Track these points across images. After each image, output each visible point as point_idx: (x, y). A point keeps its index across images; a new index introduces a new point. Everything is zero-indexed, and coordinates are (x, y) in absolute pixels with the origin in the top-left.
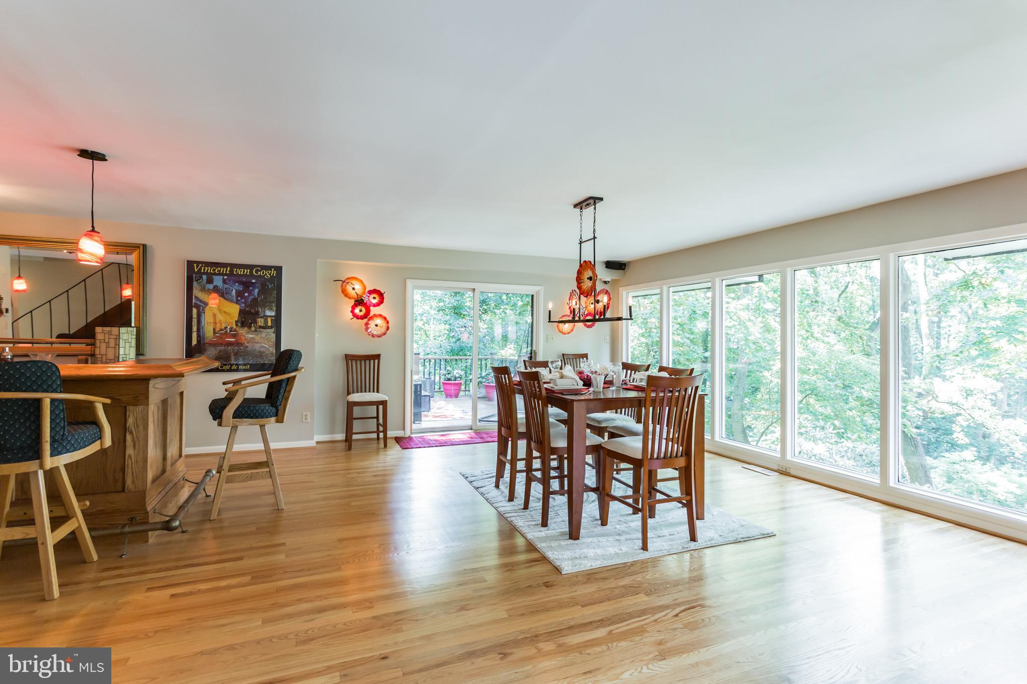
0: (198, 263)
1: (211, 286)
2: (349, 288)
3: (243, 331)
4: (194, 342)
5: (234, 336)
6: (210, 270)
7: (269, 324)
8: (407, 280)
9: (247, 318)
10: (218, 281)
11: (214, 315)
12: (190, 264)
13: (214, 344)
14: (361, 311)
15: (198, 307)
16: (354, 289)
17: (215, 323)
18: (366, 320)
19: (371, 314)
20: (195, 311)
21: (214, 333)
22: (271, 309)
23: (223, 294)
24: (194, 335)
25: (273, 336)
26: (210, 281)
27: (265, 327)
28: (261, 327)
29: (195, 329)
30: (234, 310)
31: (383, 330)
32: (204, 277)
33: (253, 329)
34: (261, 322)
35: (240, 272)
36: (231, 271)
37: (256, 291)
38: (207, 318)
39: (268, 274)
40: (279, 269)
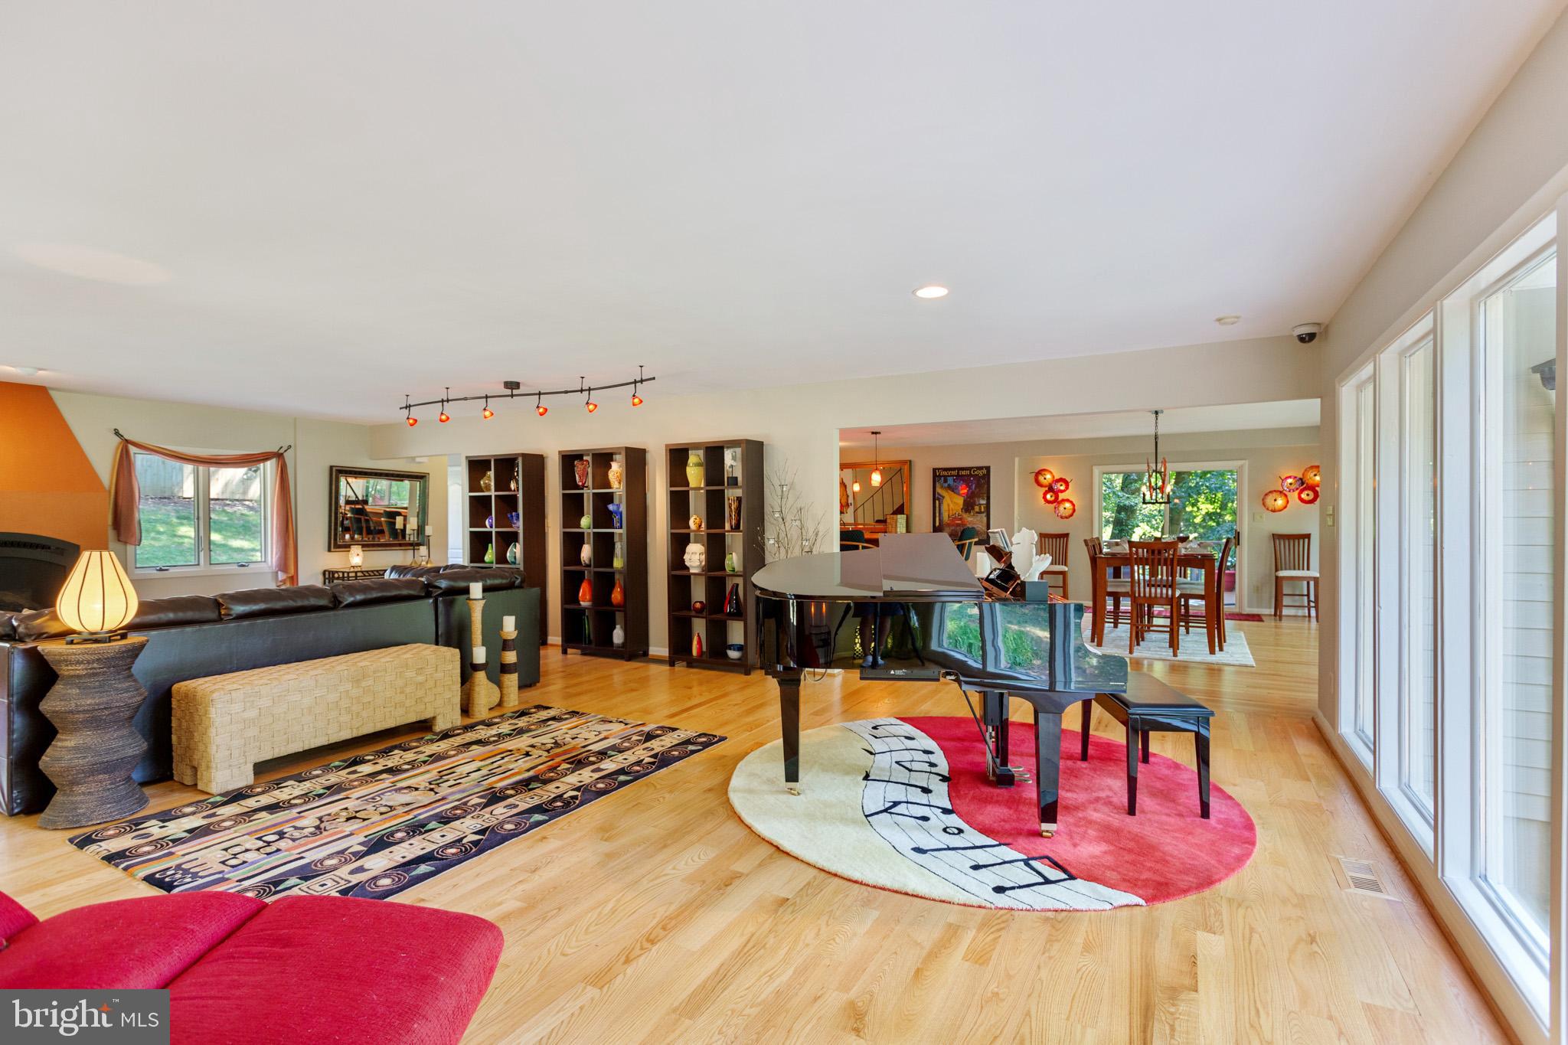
0: (939, 469)
1: (946, 485)
2: (1041, 478)
3: (965, 516)
4: (937, 524)
5: (961, 519)
6: (945, 473)
7: (983, 510)
8: (1094, 467)
9: (968, 507)
10: (950, 481)
11: (949, 505)
12: (934, 470)
13: (948, 525)
14: (1051, 496)
15: (939, 499)
16: (1045, 479)
17: (949, 510)
18: (1055, 504)
19: (1060, 499)
20: (937, 502)
21: (949, 517)
22: (983, 499)
23: (951, 488)
24: (937, 519)
25: (985, 519)
26: (945, 481)
27: (980, 512)
28: (977, 513)
29: (937, 515)
30: (960, 501)
31: (1071, 511)
32: (943, 478)
33: (972, 514)
34: (977, 509)
35: (964, 473)
36: (958, 473)
37: (974, 486)
38: (945, 507)
39: (981, 473)
40: (988, 468)
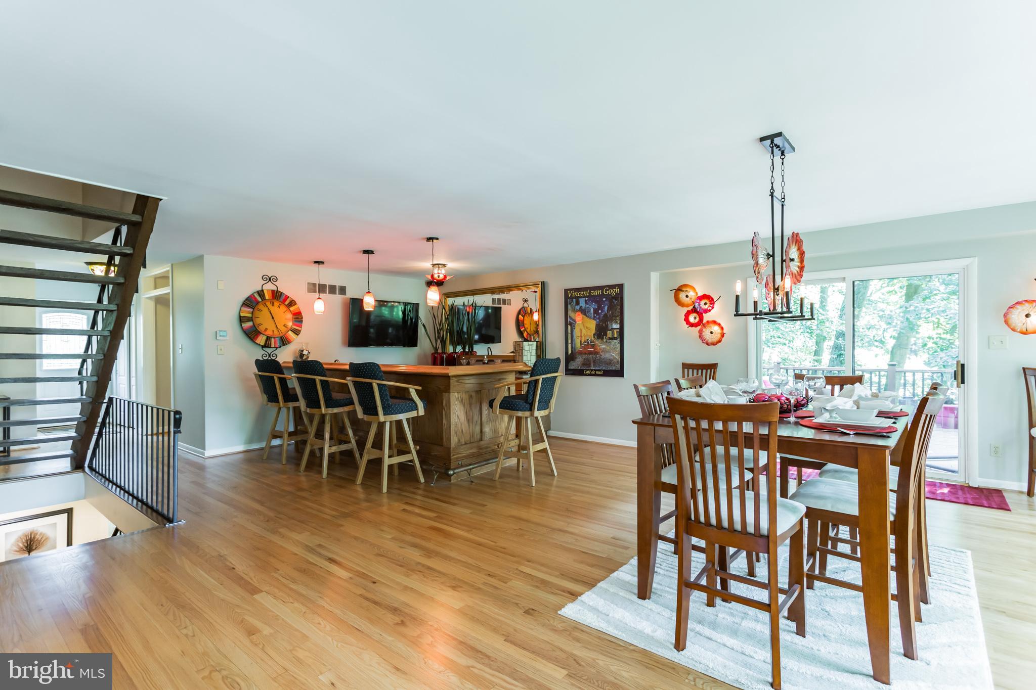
0: (570, 290)
1: (578, 307)
2: (682, 296)
3: (597, 342)
4: (570, 352)
5: (593, 346)
6: (577, 294)
7: (615, 336)
8: (748, 279)
9: (601, 332)
10: (582, 302)
11: (581, 330)
12: (566, 291)
13: (581, 353)
14: (695, 318)
15: (571, 324)
16: (687, 296)
17: (581, 336)
18: (699, 328)
19: (705, 321)
20: (569, 327)
22: (616, 323)
23: (584, 312)
24: (570, 346)
25: (618, 345)
26: (578, 303)
27: (612, 339)
28: (610, 339)
29: (570, 341)
30: (592, 325)
31: (719, 336)
32: (574, 300)
33: (605, 340)
34: (609, 334)
35: (595, 293)
36: (590, 293)
37: (606, 308)
38: (577, 333)
39: (613, 292)
40: (621, 286)
